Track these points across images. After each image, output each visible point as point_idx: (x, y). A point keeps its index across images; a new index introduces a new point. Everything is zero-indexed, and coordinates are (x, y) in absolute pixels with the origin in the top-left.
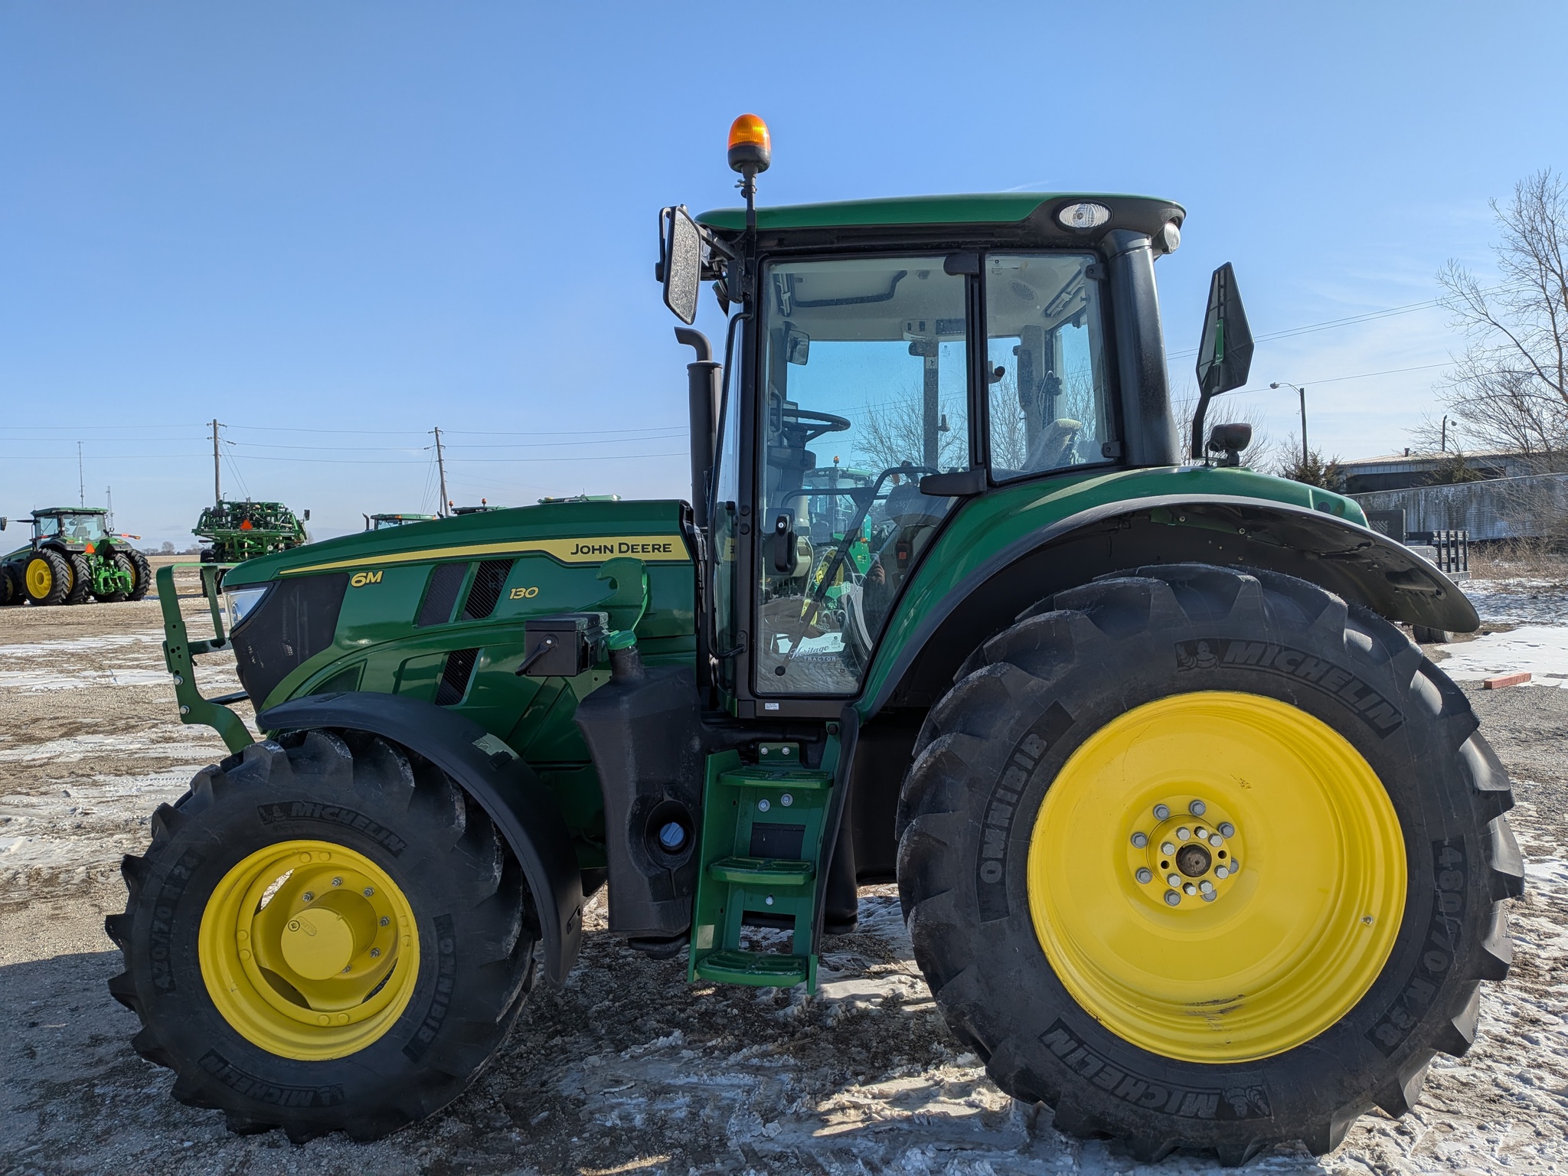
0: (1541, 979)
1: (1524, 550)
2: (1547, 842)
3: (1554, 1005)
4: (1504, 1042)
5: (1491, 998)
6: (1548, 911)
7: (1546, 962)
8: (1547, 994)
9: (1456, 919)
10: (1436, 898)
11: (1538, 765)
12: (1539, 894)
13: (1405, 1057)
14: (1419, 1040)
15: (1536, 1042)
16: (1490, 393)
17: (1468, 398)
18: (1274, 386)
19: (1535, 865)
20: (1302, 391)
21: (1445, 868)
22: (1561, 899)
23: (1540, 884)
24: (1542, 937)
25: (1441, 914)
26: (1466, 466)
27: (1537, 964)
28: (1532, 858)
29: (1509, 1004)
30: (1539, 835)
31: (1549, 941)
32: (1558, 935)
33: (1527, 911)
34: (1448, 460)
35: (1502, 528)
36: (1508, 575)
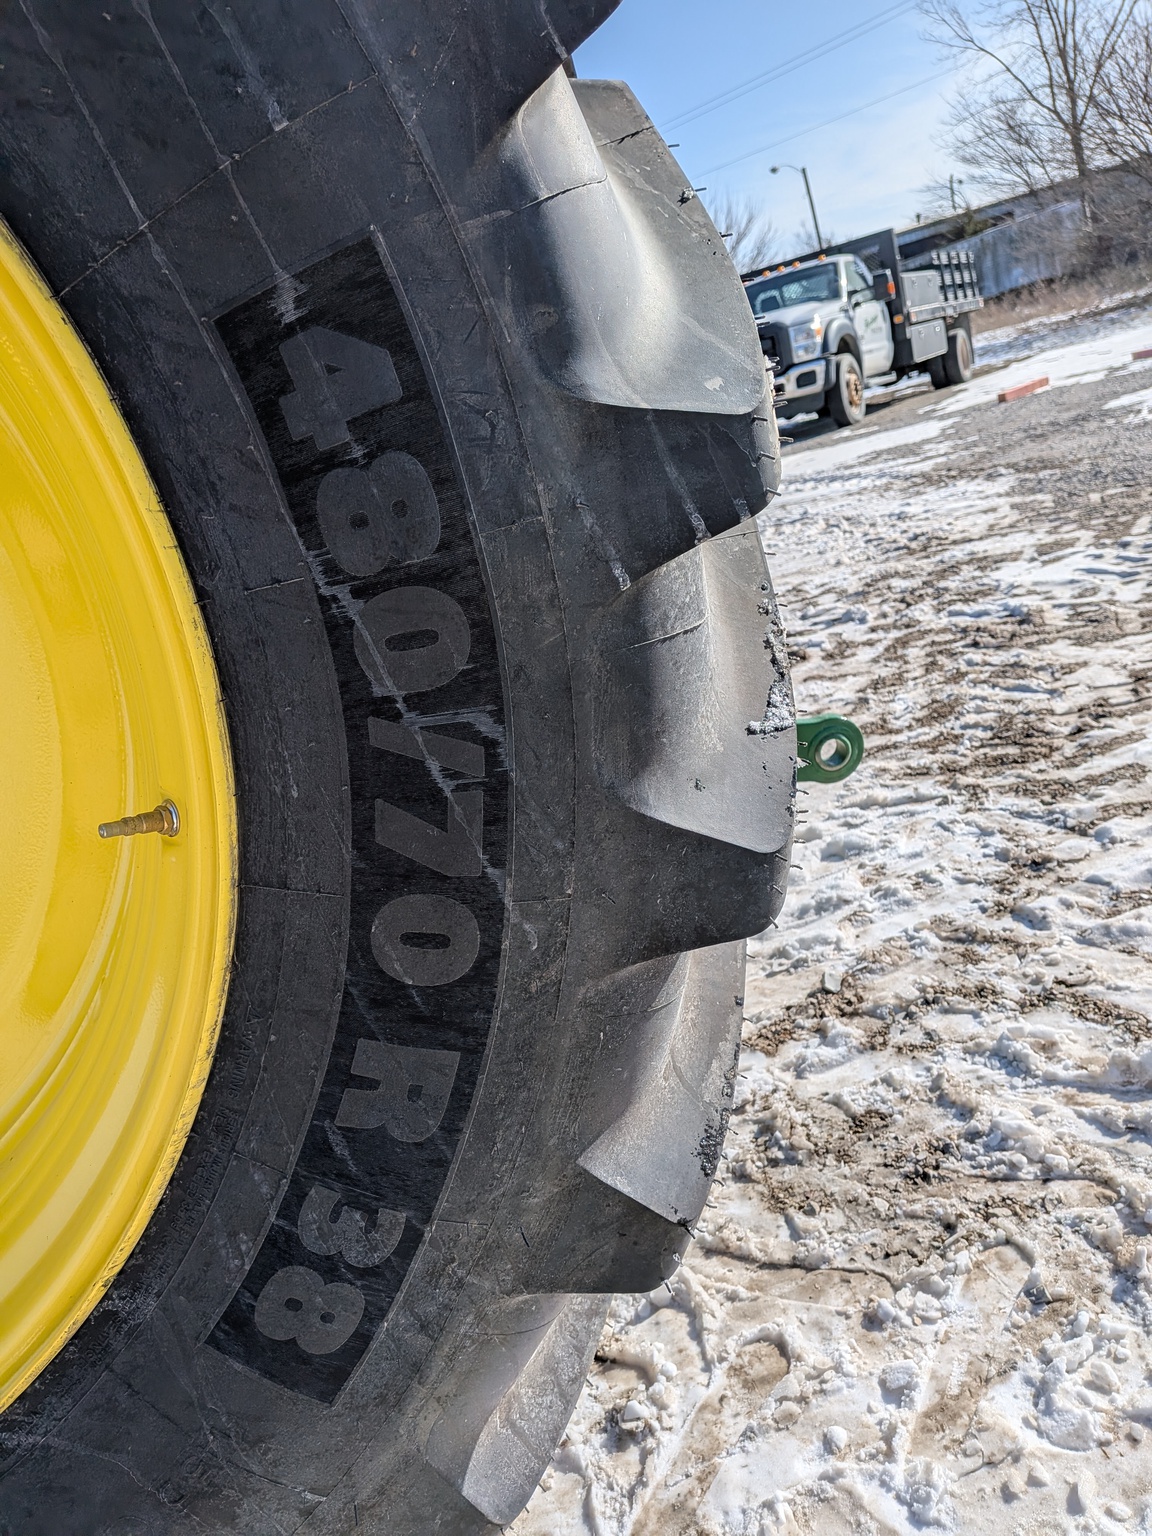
0: (1056, 757)
1: (1041, 291)
2: (1067, 532)
3: (1080, 812)
4: (973, 941)
5: (957, 828)
6: (1069, 628)
7: (1064, 719)
8: (1066, 788)
9: (466, 716)
10: (339, 632)
11: (1056, 454)
12: (1055, 606)
13: (417, 1369)
14: (460, 1284)
15: (1038, 922)
16: (988, 130)
17: (966, 140)
18: (774, 170)
19: (1050, 567)
20: (804, 171)
21: (332, 460)
22: (1089, 604)
23: (1057, 592)
24: (1057, 675)
25: (384, 708)
26: (977, 217)
27: (1049, 727)
28: (1045, 558)
29: (991, 834)
30: (1056, 528)
31: (1070, 679)
32: (1085, 664)
33: (1035, 638)
34: (959, 216)
35: (1018, 276)
36: (1029, 317)
